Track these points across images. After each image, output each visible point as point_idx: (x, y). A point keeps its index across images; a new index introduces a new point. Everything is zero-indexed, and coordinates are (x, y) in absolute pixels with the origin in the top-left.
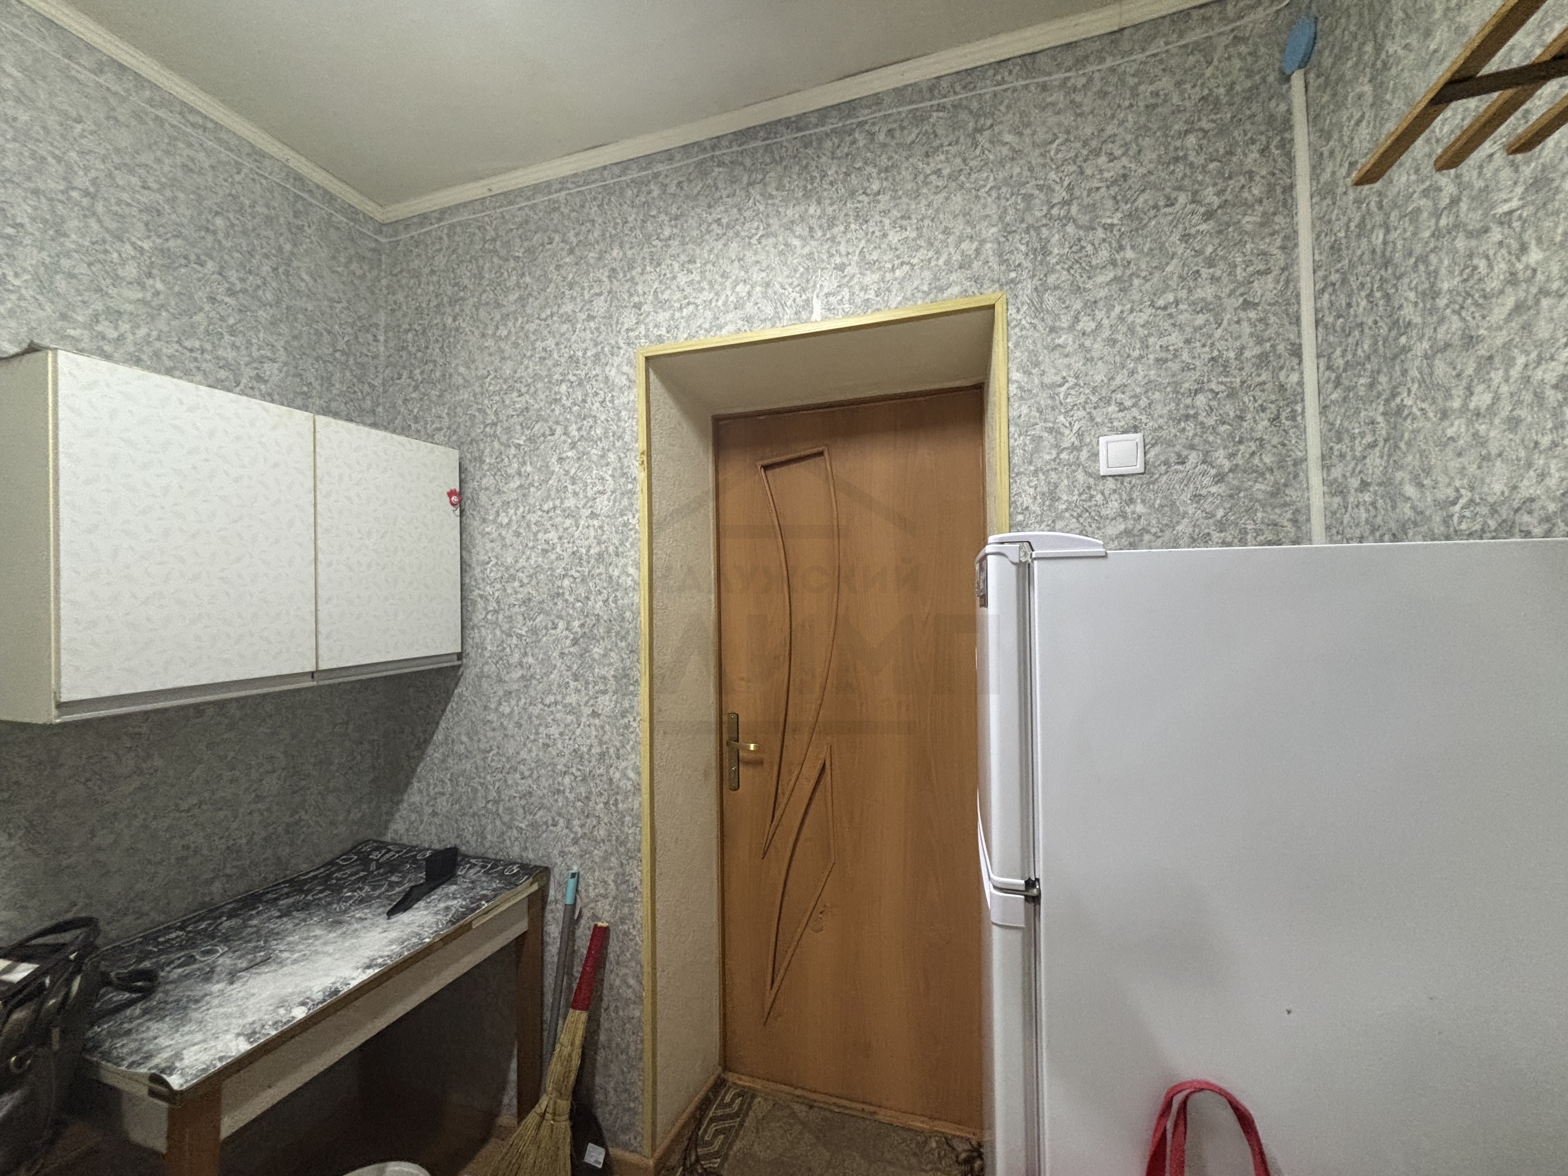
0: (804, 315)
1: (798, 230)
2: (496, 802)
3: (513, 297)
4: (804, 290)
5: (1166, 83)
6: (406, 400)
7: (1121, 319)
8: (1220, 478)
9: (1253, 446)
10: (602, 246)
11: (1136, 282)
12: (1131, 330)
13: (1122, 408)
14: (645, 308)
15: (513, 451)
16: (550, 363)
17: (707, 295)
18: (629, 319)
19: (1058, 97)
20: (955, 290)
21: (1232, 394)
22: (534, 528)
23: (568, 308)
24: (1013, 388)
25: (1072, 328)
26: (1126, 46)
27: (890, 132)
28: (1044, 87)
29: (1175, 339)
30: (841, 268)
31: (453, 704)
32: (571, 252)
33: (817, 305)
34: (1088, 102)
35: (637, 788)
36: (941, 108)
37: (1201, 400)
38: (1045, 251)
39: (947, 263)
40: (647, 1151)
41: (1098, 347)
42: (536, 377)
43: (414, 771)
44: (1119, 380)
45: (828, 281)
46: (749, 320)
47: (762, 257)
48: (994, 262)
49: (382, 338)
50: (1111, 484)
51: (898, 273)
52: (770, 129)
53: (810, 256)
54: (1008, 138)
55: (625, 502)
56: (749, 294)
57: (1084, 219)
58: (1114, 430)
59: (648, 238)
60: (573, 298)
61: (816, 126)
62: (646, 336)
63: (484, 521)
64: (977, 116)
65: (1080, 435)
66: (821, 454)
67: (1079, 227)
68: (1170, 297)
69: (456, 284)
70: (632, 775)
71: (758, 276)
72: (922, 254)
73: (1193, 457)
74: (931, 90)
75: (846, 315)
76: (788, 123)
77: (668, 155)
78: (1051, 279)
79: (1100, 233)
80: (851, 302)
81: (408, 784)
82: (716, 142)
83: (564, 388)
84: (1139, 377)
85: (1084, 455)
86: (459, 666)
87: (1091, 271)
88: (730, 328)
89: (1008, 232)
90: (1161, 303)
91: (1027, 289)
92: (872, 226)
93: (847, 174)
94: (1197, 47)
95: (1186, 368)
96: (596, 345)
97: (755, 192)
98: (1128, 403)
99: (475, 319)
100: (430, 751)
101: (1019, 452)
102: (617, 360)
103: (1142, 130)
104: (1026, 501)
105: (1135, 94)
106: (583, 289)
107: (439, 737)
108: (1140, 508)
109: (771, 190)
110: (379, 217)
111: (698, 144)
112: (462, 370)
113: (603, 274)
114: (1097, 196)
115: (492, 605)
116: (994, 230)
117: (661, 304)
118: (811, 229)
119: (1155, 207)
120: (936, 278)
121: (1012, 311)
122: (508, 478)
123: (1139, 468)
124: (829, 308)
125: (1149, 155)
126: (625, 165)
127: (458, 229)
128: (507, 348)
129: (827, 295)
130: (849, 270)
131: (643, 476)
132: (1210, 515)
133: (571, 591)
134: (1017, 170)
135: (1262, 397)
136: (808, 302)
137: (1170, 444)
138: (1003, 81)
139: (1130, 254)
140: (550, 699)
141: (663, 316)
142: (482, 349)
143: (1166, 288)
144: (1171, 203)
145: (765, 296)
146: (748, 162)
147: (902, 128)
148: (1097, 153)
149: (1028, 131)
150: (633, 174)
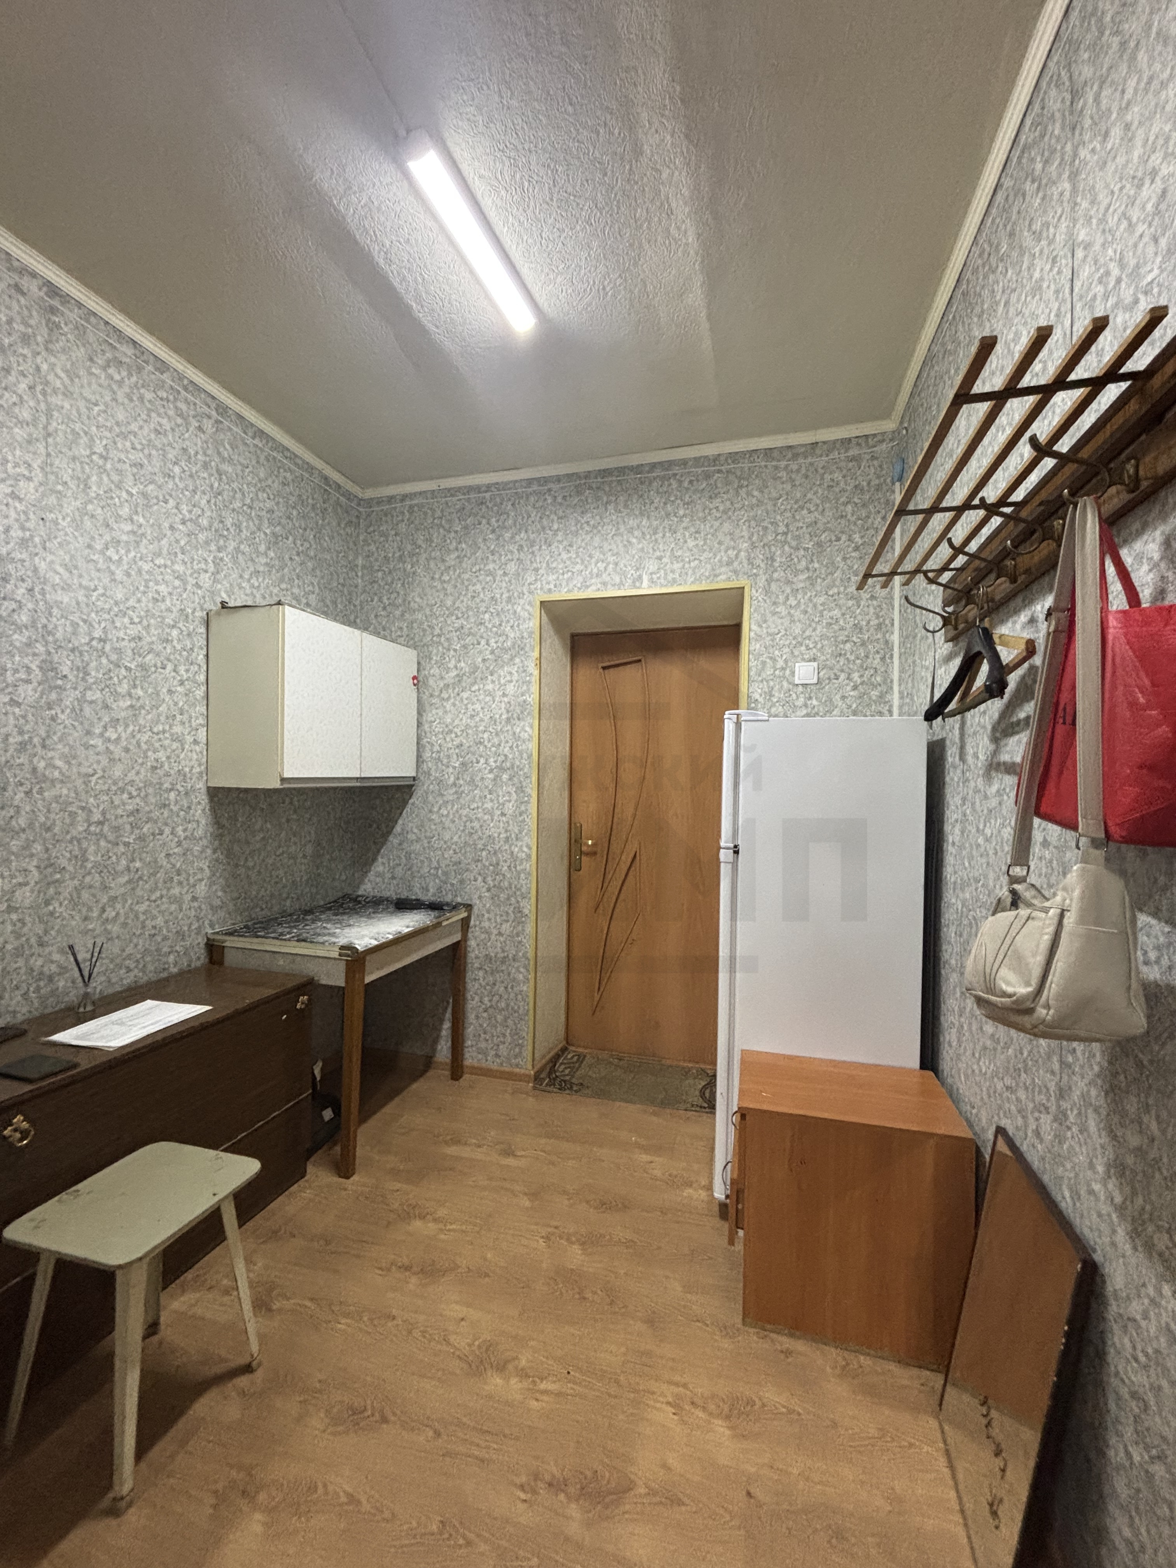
0: (638, 584)
1: (636, 533)
2: (437, 869)
3: (453, 556)
4: (638, 569)
5: (837, 476)
6: (376, 616)
7: (810, 600)
8: (855, 688)
9: (872, 672)
10: (514, 530)
11: (819, 580)
12: (815, 606)
13: (808, 648)
14: (541, 572)
15: (452, 652)
16: (477, 600)
17: (579, 567)
18: (530, 578)
19: (783, 474)
20: (723, 577)
21: (863, 644)
22: (466, 702)
23: (491, 566)
24: (752, 634)
25: (785, 603)
26: (818, 452)
27: (691, 482)
28: (776, 468)
29: (836, 613)
30: (660, 558)
31: (408, 809)
32: (493, 531)
33: (645, 578)
34: (799, 479)
35: (529, 856)
36: (719, 471)
37: (848, 646)
38: (773, 560)
39: (720, 561)
40: (530, 1067)
41: (797, 614)
42: (468, 608)
43: (379, 851)
44: (807, 633)
45: (652, 566)
46: (605, 584)
47: (614, 547)
48: (745, 562)
49: (360, 574)
50: (800, 688)
51: (692, 564)
52: (622, 470)
53: (642, 550)
54: (756, 493)
55: (525, 688)
56: (605, 569)
57: (794, 543)
58: (803, 660)
59: (544, 528)
60: (494, 561)
61: (648, 472)
62: (541, 589)
63: (431, 696)
64: (740, 478)
65: (786, 661)
66: (640, 661)
67: (791, 547)
68: (835, 590)
69: (415, 544)
70: (525, 849)
71: (611, 559)
72: (706, 555)
73: (843, 676)
74: (714, 461)
75: (662, 586)
76: (632, 469)
77: (558, 479)
78: (775, 575)
79: (802, 552)
80: (665, 579)
81: (374, 860)
82: (588, 475)
83: (487, 616)
84: (818, 632)
85: (788, 672)
86: (412, 786)
87: (796, 573)
88: (594, 588)
89: (753, 546)
90: (831, 593)
91: (762, 581)
92: (679, 535)
93: (665, 504)
94: (853, 459)
95: (842, 629)
96: (509, 591)
97: (611, 507)
98: (811, 646)
99: (427, 568)
100: (391, 838)
101: (754, 669)
102: (522, 602)
103: (825, 499)
104: (757, 696)
105: (822, 479)
106: (501, 555)
107: (398, 829)
108: (815, 702)
109: (621, 507)
110: (360, 495)
111: (577, 475)
112: (417, 599)
113: (514, 548)
114: (801, 531)
115: (436, 748)
116: (746, 545)
117: (550, 569)
118: (643, 533)
119: (830, 541)
120: (713, 570)
121: (754, 591)
122: (448, 670)
123: (815, 681)
124: (652, 581)
125: (829, 513)
126: (530, 482)
127: (416, 509)
128: (450, 589)
129: (651, 574)
130: (665, 560)
131: (536, 673)
132: (850, 707)
133: (489, 741)
134: (759, 512)
135: (878, 646)
136: (640, 577)
137: (831, 669)
138: (754, 462)
139: (816, 565)
140: (474, 805)
141: (551, 578)
142: (431, 587)
143: (834, 586)
144: (838, 539)
145: (615, 570)
146: (607, 489)
147: (698, 481)
148: (802, 508)
149: (766, 491)
150: (535, 487)
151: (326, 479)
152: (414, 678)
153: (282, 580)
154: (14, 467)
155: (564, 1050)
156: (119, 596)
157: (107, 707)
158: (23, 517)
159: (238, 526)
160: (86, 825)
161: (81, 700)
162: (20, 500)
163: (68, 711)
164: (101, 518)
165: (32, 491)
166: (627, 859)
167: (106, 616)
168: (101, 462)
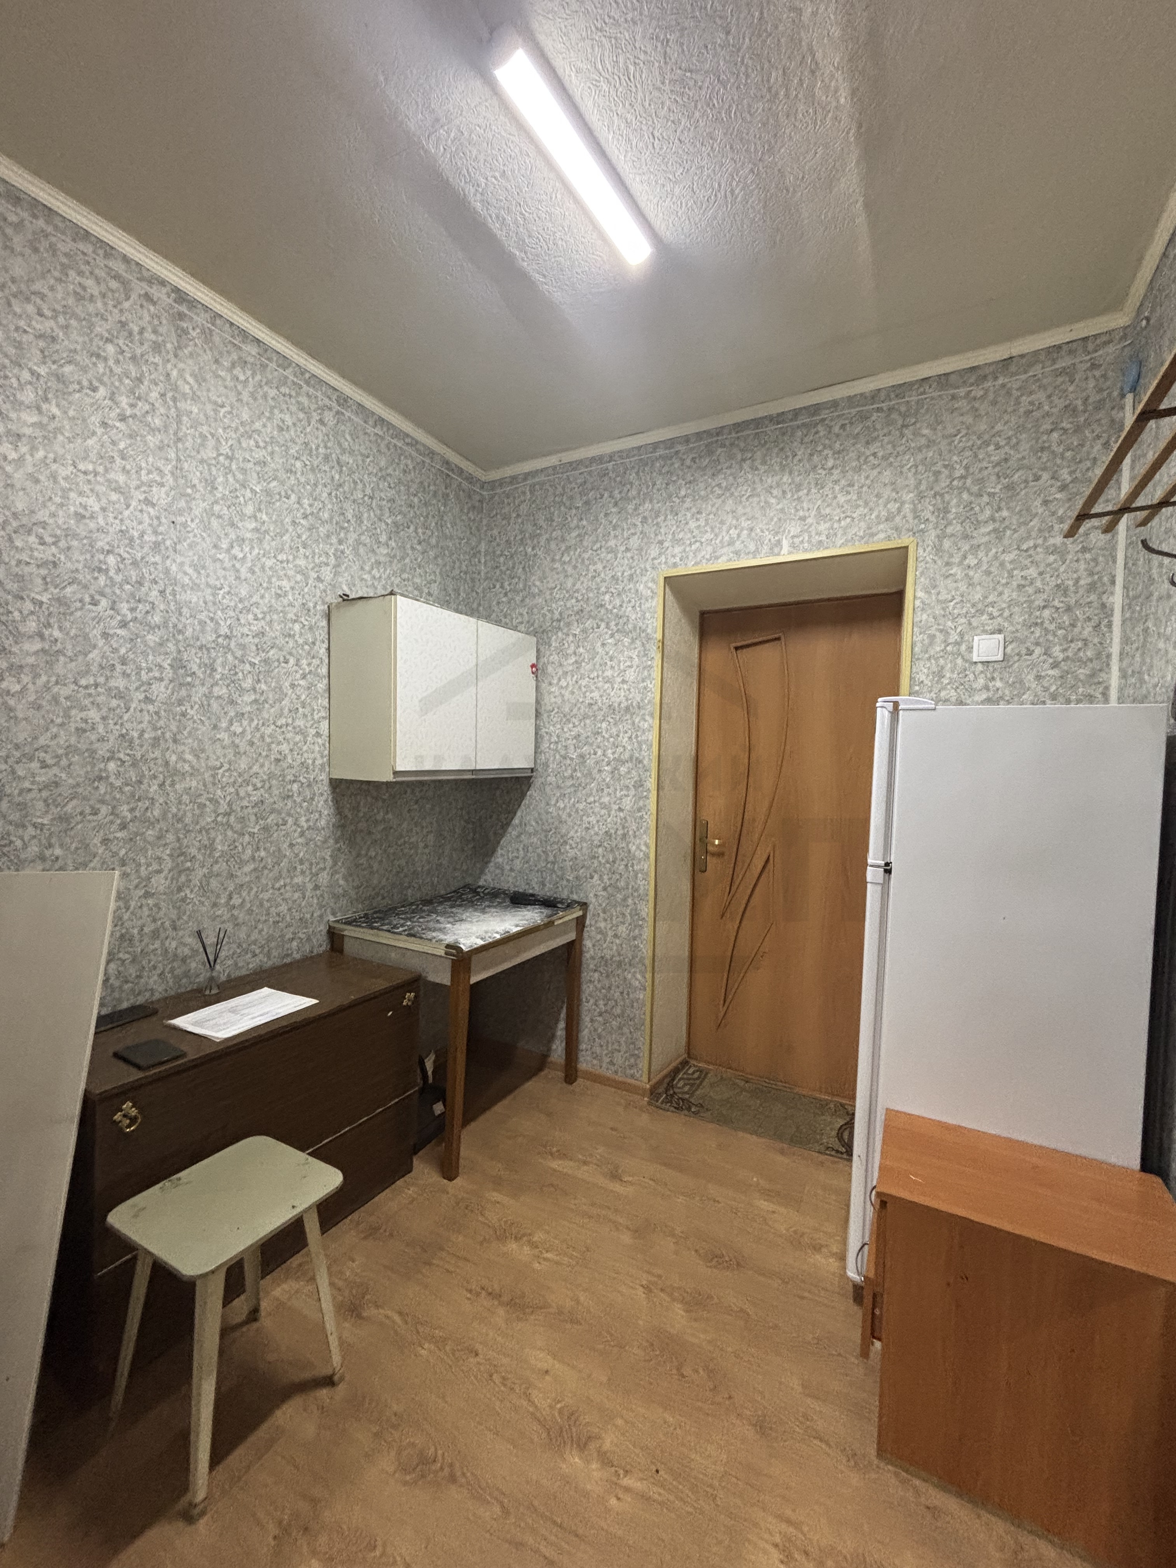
0: (776, 550)
1: (775, 492)
2: (553, 863)
3: (574, 534)
4: (777, 533)
5: (1041, 396)
6: (498, 603)
7: (996, 557)
8: (1055, 665)
9: (1080, 644)
10: (637, 501)
11: (1008, 533)
12: (1002, 564)
13: (992, 617)
14: (666, 544)
15: (571, 638)
16: (598, 580)
17: (709, 536)
18: (654, 552)
19: (962, 404)
20: (882, 536)
21: (1069, 609)
22: (584, 689)
23: (612, 543)
24: (918, 603)
25: (960, 563)
26: (1013, 368)
27: (843, 427)
28: (954, 397)
29: (1032, 572)
30: (803, 519)
31: (526, 801)
32: (616, 504)
33: (785, 543)
34: (983, 407)
35: (647, 856)
36: (879, 410)
37: (1046, 613)
38: (946, 511)
39: (878, 517)
40: (646, 1080)
41: (977, 576)
42: (589, 589)
43: (499, 842)
44: (991, 598)
45: (794, 528)
46: (737, 553)
47: (748, 510)
48: (910, 516)
49: (483, 561)
50: (980, 667)
51: (843, 523)
52: (757, 422)
53: (782, 510)
54: (925, 431)
55: (646, 673)
56: (739, 536)
57: (975, 489)
58: (985, 632)
59: (670, 496)
60: (616, 537)
61: (791, 420)
62: (666, 563)
63: (550, 684)
64: (904, 416)
65: (961, 635)
66: (778, 639)
67: (971, 494)
68: (1031, 543)
69: (535, 525)
70: (643, 848)
71: (745, 524)
72: (861, 510)
73: (1038, 651)
74: (873, 398)
75: (805, 551)
76: (771, 419)
77: (686, 439)
78: (949, 530)
79: (986, 499)
80: (809, 542)
81: (494, 851)
82: (719, 431)
83: (607, 597)
84: (1005, 596)
85: (963, 647)
86: (530, 777)
87: (977, 524)
88: (724, 558)
89: (921, 497)
90: (1024, 547)
91: (932, 535)
92: (826, 491)
93: (811, 455)
94: (1063, 372)
95: (1038, 591)
96: (631, 568)
97: (746, 466)
98: (996, 614)
99: (548, 551)
100: (510, 829)
101: (919, 645)
102: (645, 579)
103: (1021, 428)
104: (922, 677)
105: (1018, 402)
106: (623, 530)
107: (516, 821)
108: (999, 684)
109: (757, 463)
110: (483, 479)
111: (708, 433)
112: (538, 583)
113: (638, 521)
114: (986, 473)
115: (554, 739)
116: (911, 495)
117: (677, 541)
118: (784, 492)
119: (1026, 481)
120: (869, 528)
121: (921, 551)
122: (566, 656)
123: (1000, 657)
124: (793, 546)
125: (1025, 447)
126: (655, 446)
127: (537, 487)
128: (570, 570)
129: (793, 537)
130: (809, 521)
131: (659, 656)
132: (1046, 689)
133: (607, 731)
134: (931, 454)
135: (1089, 612)
136: (779, 542)
137: (1022, 642)
138: (924, 393)
139: (1005, 513)
140: (591, 799)
141: (677, 550)
142: (552, 569)
143: (1029, 537)
144: (1037, 478)
145: (749, 535)
146: (742, 445)
147: (851, 423)
148: (987, 444)
149: (940, 427)
150: (661, 452)
151: (447, 463)
152: (533, 666)
153: (403, 571)
154: (148, 474)
155: (685, 1063)
156: (244, 593)
157: (232, 702)
158: (155, 522)
159: (359, 518)
160: (213, 815)
161: (208, 696)
162: (153, 505)
163: (197, 706)
164: (226, 517)
165: (164, 496)
166: (758, 864)
167: (232, 614)
168: (227, 463)
